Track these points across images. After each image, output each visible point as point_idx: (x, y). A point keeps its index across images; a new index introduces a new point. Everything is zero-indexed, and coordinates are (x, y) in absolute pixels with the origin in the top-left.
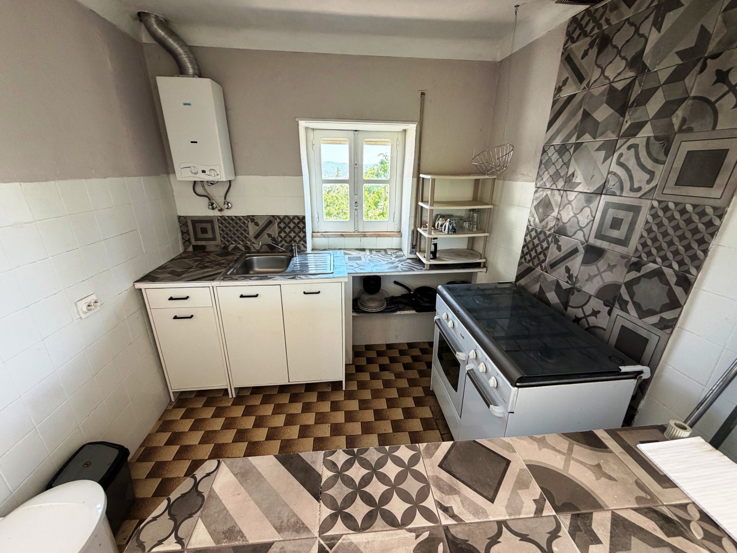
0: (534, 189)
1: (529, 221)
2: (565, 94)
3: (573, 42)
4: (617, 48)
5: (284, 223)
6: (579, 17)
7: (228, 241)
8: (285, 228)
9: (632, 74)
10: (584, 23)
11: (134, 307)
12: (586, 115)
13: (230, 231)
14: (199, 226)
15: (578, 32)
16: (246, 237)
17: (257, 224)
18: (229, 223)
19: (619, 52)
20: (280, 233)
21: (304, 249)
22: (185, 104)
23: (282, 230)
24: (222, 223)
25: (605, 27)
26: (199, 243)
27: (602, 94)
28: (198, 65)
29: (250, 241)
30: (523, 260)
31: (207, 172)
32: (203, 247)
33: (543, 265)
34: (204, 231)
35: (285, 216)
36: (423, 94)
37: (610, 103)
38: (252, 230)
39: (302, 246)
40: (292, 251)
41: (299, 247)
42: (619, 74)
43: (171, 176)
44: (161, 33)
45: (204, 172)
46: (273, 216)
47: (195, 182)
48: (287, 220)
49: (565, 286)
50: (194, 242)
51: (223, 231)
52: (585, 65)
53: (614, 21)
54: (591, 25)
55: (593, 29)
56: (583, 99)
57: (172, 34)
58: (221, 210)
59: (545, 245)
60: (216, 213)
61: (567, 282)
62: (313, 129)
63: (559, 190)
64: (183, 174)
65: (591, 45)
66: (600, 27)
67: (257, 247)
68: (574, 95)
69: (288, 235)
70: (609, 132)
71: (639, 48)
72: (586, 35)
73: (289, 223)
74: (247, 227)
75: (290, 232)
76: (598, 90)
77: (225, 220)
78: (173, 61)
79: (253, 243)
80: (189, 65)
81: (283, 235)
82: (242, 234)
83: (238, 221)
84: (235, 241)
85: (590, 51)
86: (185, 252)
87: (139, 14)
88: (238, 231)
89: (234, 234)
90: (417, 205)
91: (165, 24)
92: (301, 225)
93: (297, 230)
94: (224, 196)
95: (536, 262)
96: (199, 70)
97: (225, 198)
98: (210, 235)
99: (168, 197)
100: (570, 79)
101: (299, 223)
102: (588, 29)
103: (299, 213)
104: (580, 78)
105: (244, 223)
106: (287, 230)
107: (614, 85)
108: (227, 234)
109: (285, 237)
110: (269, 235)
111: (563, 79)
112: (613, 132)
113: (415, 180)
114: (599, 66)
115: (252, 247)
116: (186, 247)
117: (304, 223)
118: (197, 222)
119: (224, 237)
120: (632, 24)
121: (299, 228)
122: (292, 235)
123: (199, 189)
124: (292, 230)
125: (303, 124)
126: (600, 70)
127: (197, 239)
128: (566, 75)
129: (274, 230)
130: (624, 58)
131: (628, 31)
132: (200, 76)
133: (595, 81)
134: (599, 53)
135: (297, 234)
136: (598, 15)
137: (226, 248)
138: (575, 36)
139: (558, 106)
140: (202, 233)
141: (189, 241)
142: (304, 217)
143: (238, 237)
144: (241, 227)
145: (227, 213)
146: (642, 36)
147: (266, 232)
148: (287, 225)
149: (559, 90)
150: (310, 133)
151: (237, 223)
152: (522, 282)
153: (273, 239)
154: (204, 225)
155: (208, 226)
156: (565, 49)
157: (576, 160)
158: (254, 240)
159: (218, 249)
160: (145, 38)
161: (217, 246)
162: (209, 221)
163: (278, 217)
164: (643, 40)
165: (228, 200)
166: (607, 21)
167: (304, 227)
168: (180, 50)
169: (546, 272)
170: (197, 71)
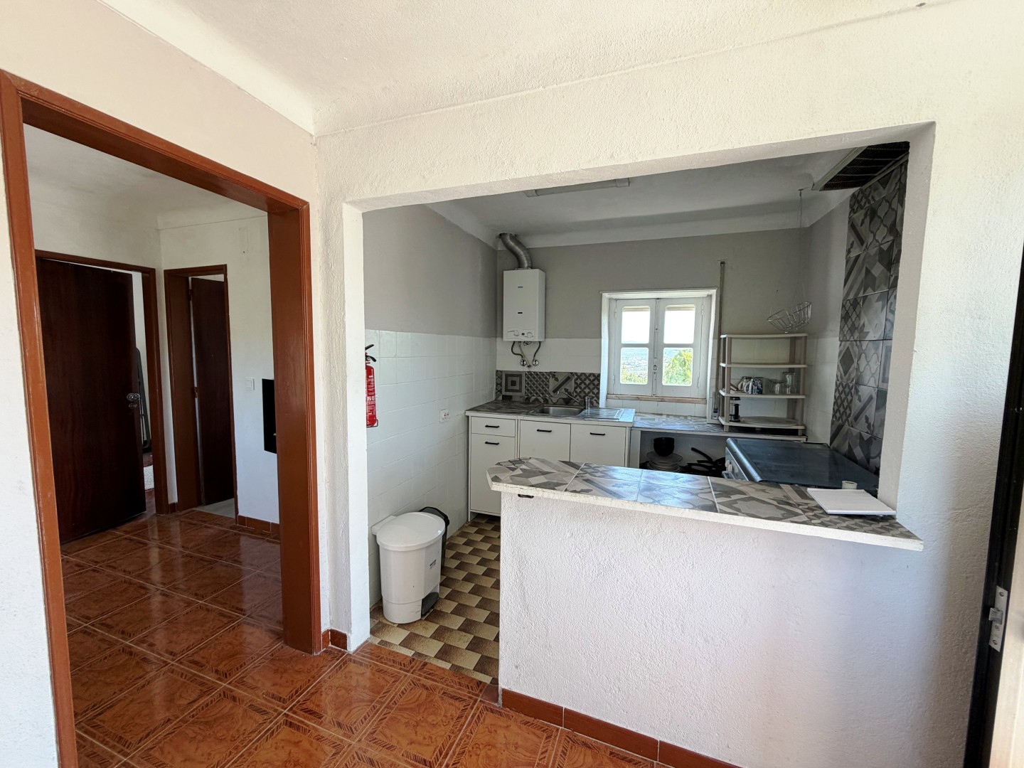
0: (839, 343)
1: (837, 376)
2: (853, 255)
3: (855, 213)
4: (880, 218)
5: (581, 379)
6: (856, 194)
7: (531, 393)
8: (581, 384)
9: (892, 238)
10: (859, 198)
11: (462, 429)
12: (868, 271)
13: (534, 384)
14: (510, 379)
15: (857, 205)
16: (546, 391)
17: (557, 380)
18: (534, 378)
19: (882, 221)
20: (576, 388)
21: (597, 405)
22: (519, 287)
23: (577, 386)
24: (528, 378)
25: (872, 202)
26: (508, 394)
27: (875, 255)
28: (531, 261)
29: (549, 394)
30: (834, 419)
31: (526, 335)
32: (510, 397)
33: (849, 419)
34: (513, 383)
35: (582, 374)
36: (723, 263)
37: (881, 261)
38: (552, 384)
39: (595, 402)
40: (585, 405)
41: (592, 403)
42: (884, 238)
43: (498, 339)
44: (512, 243)
45: (523, 334)
46: (571, 373)
47: (514, 342)
48: (583, 377)
49: (866, 436)
50: (504, 393)
51: (528, 384)
52: (863, 230)
53: (877, 199)
54: (864, 200)
55: (865, 203)
56: (864, 259)
57: (519, 243)
58: (529, 366)
59: (849, 398)
60: (526, 369)
61: (867, 433)
62: (616, 300)
63: (856, 341)
64: (509, 337)
65: (865, 216)
66: (869, 202)
67: (555, 400)
68: (859, 256)
69: (583, 390)
70: (883, 285)
71: (893, 219)
72: (862, 209)
73: (585, 380)
74: (548, 382)
75: (585, 388)
76: (873, 251)
77: (531, 374)
78: (515, 258)
79: (551, 396)
80: (526, 261)
81: (578, 390)
82: (543, 388)
83: (542, 376)
84: (537, 393)
85: (866, 220)
86: (496, 400)
87: (500, 235)
88: (540, 384)
89: (537, 387)
90: (718, 366)
91: (515, 238)
92: (596, 382)
93: (591, 386)
94: (533, 354)
95: (844, 418)
96: (532, 263)
97: (535, 356)
98: (517, 387)
99: (493, 355)
100: (855, 244)
101: (594, 380)
102: (863, 203)
103: (595, 372)
104: (862, 242)
105: (546, 378)
106: (583, 386)
107: (882, 246)
108: (531, 387)
109: (580, 392)
110: (566, 390)
111: (851, 242)
112: (885, 285)
113: (716, 341)
114: (872, 232)
115: (550, 400)
116: (497, 396)
117: (599, 381)
118: (509, 375)
119: (528, 390)
120: (887, 201)
121: (594, 384)
122: (587, 391)
123: (517, 350)
124: (587, 386)
125: (606, 296)
126: (872, 235)
127: (507, 390)
128: (852, 239)
129: (571, 386)
130: (885, 226)
131: (885, 206)
132: (532, 268)
133: (871, 244)
134: (870, 222)
135: (591, 391)
136: (867, 193)
137: (528, 399)
138: (855, 207)
139: (849, 266)
140: (512, 385)
141: (500, 391)
142: (599, 375)
143: (540, 390)
144: (543, 381)
145: (533, 369)
146: (893, 210)
147: (563, 387)
148: (583, 382)
149: (849, 251)
150: (614, 304)
151: (540, 378)
152: (835, 443)
153: (570, 393)
154: (514, 379)
155: (517, 379)
156: (850, 218)
157: (865, 312)
158: (552, 394)
159: (521, 400)
160: (501, 247)
161: (521, 397)
162: (519, 375)
163: (576, 373)
164: (894, 212)
165: (536, 358)
166: (873, 198)
167: (599, 384)
168: (522, 253)
169: (852, 426)
170: (530, 265)
